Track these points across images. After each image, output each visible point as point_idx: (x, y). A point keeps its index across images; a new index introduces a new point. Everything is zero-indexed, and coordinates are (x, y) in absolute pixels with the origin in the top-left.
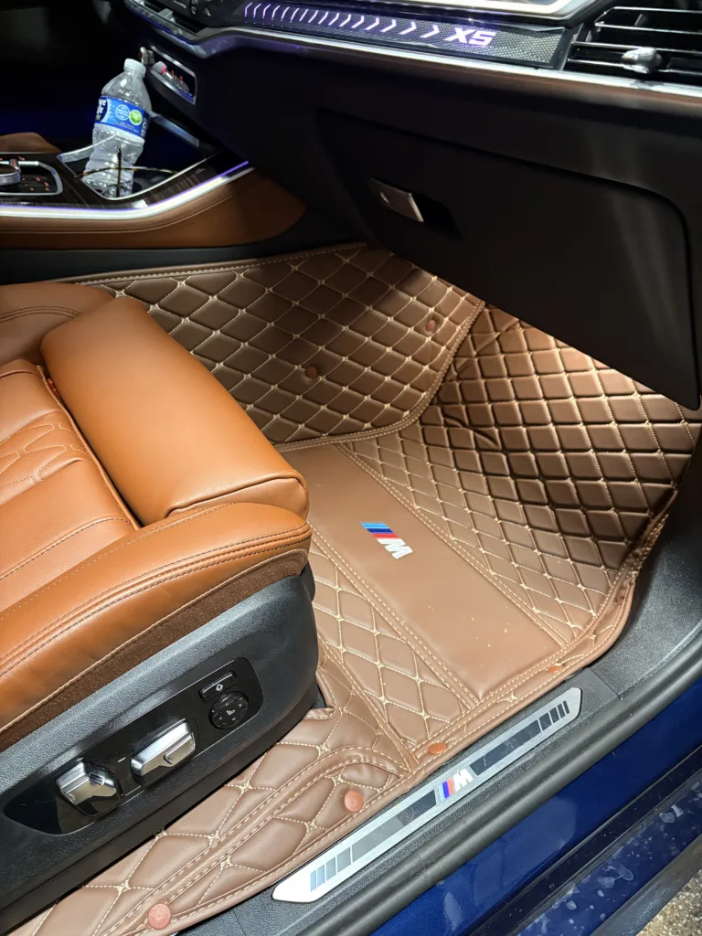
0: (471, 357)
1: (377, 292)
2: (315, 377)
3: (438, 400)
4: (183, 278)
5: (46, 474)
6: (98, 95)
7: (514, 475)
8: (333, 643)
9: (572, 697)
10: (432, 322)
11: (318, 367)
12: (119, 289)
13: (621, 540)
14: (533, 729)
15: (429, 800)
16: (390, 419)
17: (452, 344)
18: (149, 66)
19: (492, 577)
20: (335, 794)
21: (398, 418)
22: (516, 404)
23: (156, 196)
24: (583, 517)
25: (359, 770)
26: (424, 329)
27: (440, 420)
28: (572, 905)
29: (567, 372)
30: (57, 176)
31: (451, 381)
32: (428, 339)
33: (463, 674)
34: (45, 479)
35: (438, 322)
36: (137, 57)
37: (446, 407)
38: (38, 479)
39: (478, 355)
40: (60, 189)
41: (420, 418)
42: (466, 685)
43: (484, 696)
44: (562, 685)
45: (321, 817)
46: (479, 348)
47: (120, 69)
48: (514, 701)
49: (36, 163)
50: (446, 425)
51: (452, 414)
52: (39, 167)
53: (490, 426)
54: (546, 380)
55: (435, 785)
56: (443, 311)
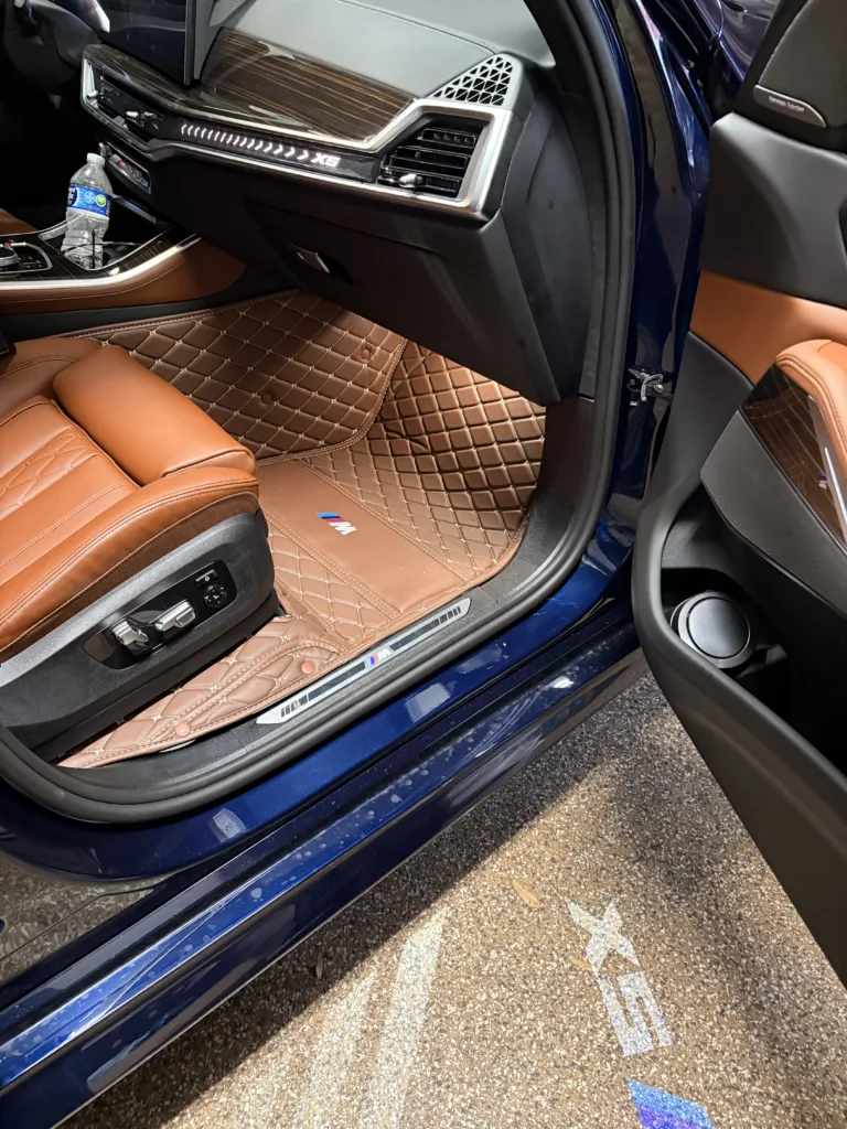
0: (404, 379)
1: (314, 329)
2: (271, 404)
3: (380, 418)
4: (154, 328)
5: (75, 465)
6: (68, 184)
7: (441, 471)
8: (295, 590)
9: (464, 604)
10: (366, 351)
11: (272, 394)
12: (104, 340)
13: (518, 508)
14: (436, 623)
15: (362, 666)
16: (340, 438)
17: (388, 368)
18: (107, 158)
19: (419, 543)
20: (295, 664)
21: (349, 436)
22: (440, 414)
23: (126, 265)
24: (491, 496)
25: (312, 651)
26: (360, 358)
27: (382, 434)
28: (471, 740)
29: (476, 384)
30: (44, 254)
31: (390, 400)
32: (365, 366)
33: (390, 600)
34: (75, 469)
35: (371, 351)
36: (97, 151)
37: (387, 423)
38: (70, 469)
39: (409, 377)
40: (50, 265)
41: (367, 435)
42: (392, 606)
43: (405, 611)
44: (459, 597)
45: (285, 677)
46: (410, 371)
47: (84, 162)
48: (424, 610)
49: (24, 244)
50: (388, 438)
51: (392, 428)
52: (26, 247)
53: (421, 435)
54: (462, 392)
55: (366, 659)
56: (374, 340)
